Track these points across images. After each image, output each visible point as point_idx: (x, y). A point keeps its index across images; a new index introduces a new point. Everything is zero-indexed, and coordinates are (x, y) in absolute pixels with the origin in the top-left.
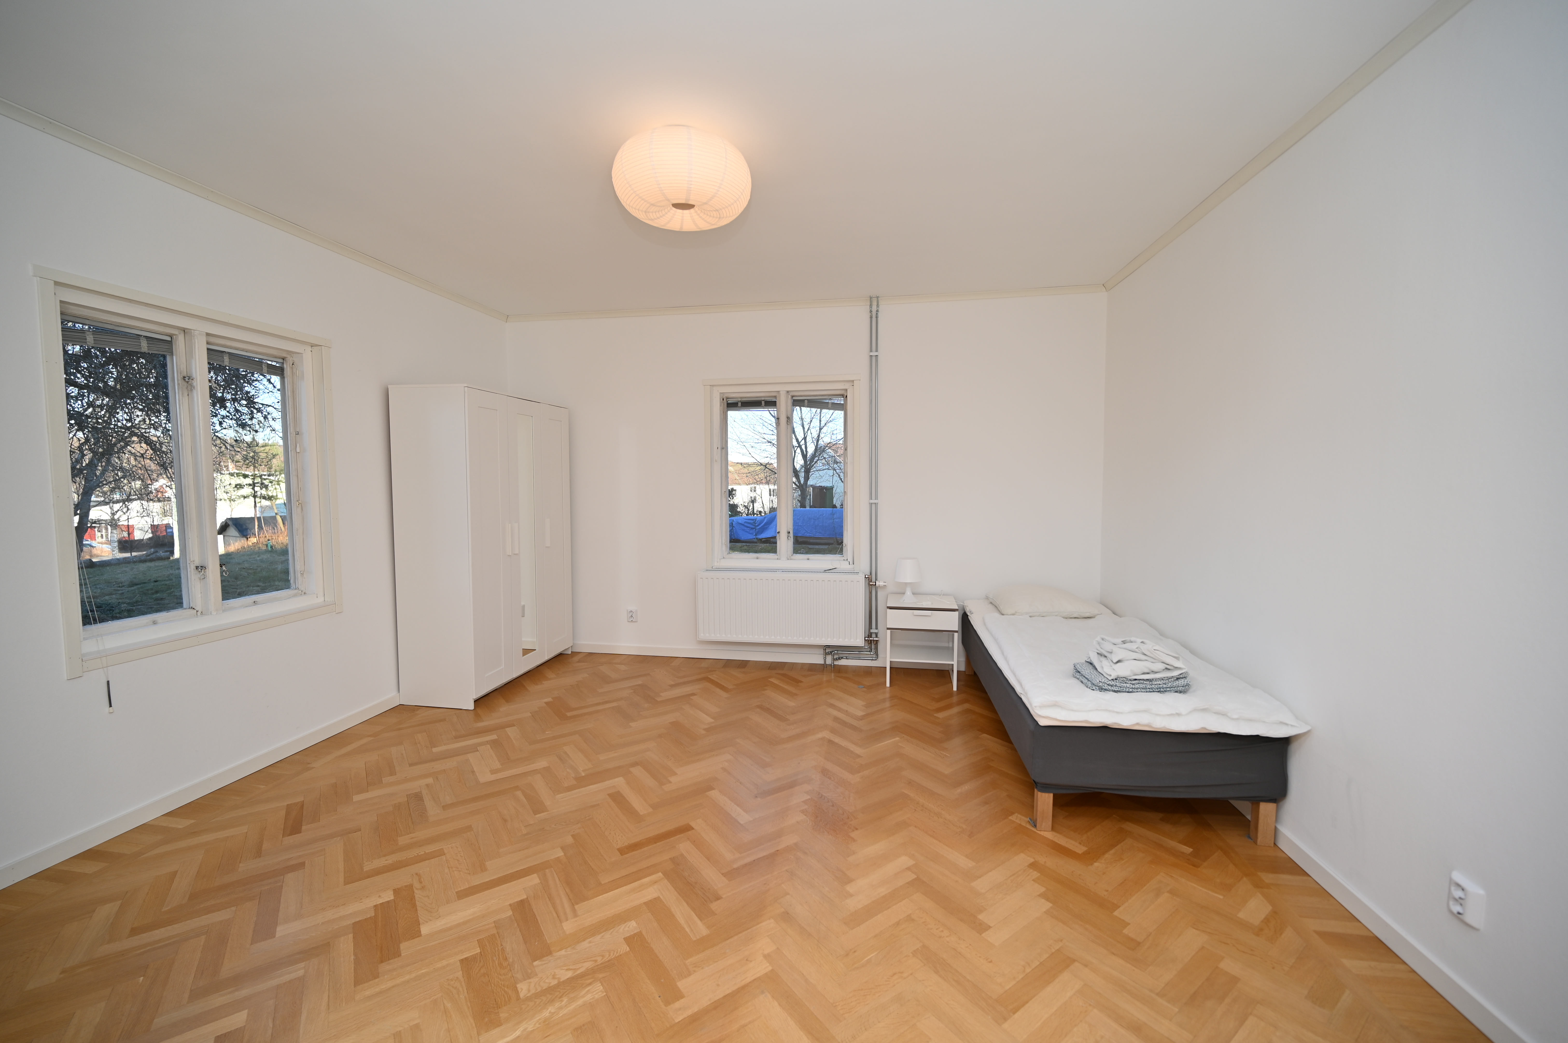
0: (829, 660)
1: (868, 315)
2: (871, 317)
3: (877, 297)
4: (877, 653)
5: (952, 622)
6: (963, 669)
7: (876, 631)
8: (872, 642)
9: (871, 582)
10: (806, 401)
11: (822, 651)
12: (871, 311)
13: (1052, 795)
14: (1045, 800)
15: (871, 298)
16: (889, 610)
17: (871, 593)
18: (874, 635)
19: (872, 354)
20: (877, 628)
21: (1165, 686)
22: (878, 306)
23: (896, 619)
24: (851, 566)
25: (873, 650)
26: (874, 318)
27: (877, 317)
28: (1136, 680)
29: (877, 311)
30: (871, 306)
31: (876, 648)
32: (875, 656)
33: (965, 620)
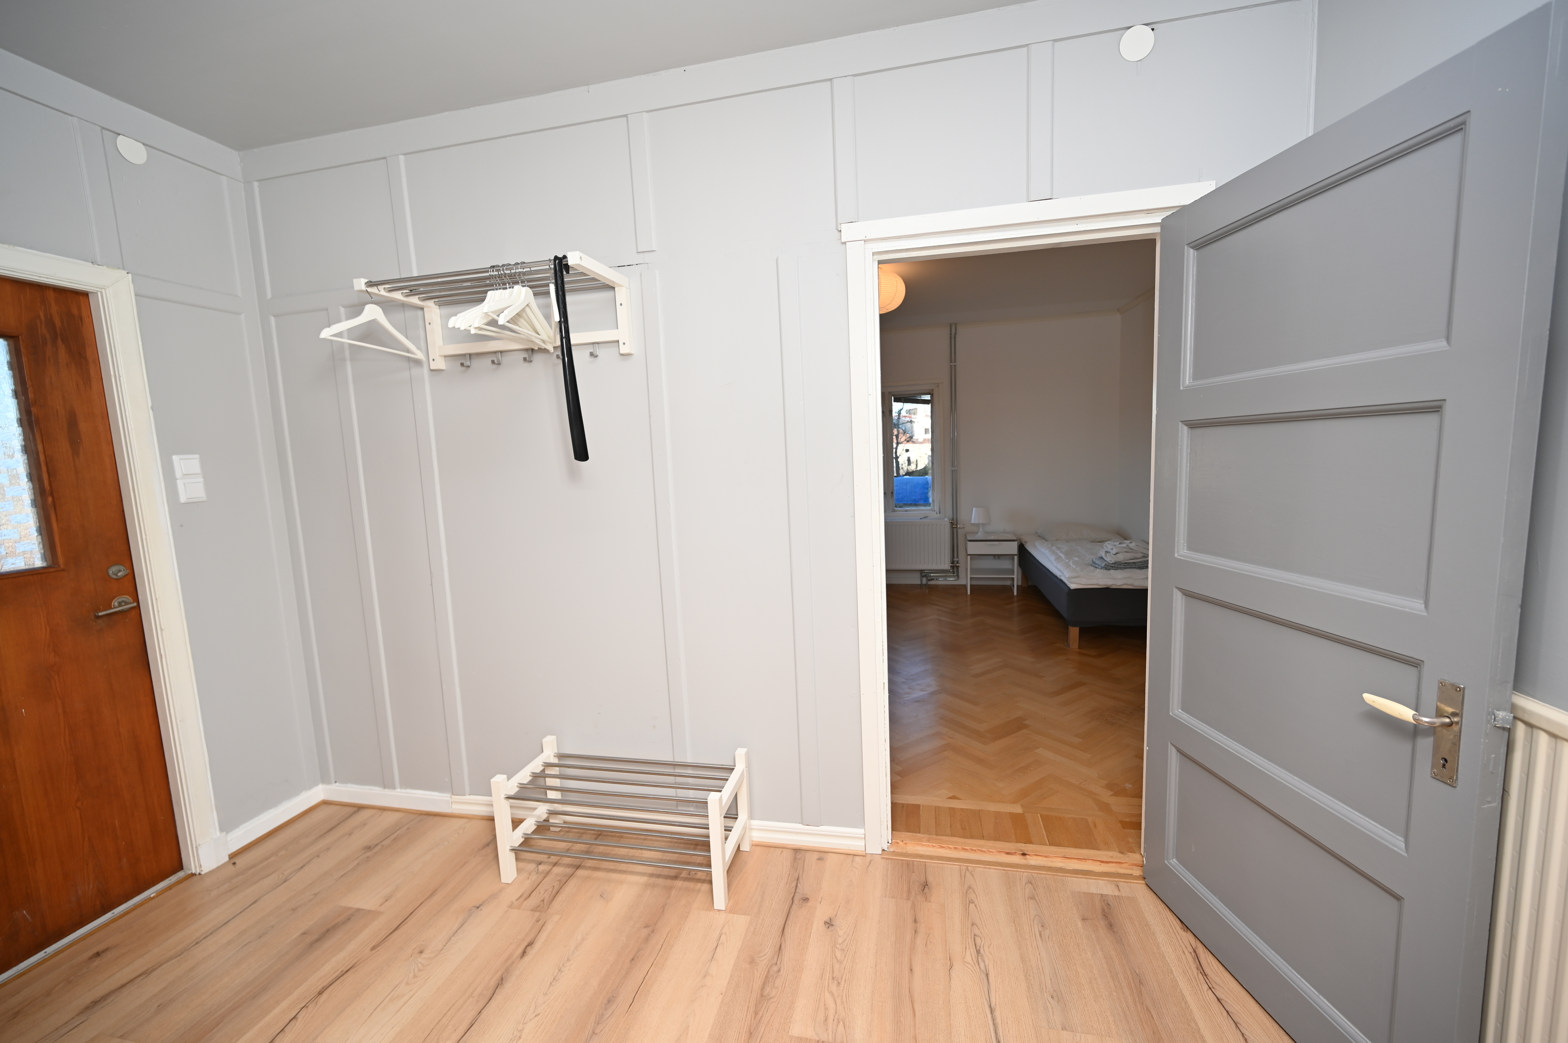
0: (924, 581)
1: (949, 336)
2: (951, 338)
3: (956, 324)
4: (958, 576)
5: (1012, 548)
6: (1020, 584)
7: (957, 559)
8: (955, 568)
9: (954, 525)
10: (903, 399)
11: (918, 575)
12: (951, 334)
13: (1078, 628)
14: (1074, 632)
15: (951, 325)
16: (969, 543)
17: (953, 533)
18: (955, 562)
19: (951, 364)
20: (958, 557)
21: (1143, 566)
22: (956, 330)
23: (974, 548)
24: (939, 515)
25: (955, 573)
26: (953, 338)
27: (955, 338)
28: (1126, 563)
29: (956, 333)
30: (951, 331)
31: (958, 572)
32: (956, 577)
33: (1022, 548)
